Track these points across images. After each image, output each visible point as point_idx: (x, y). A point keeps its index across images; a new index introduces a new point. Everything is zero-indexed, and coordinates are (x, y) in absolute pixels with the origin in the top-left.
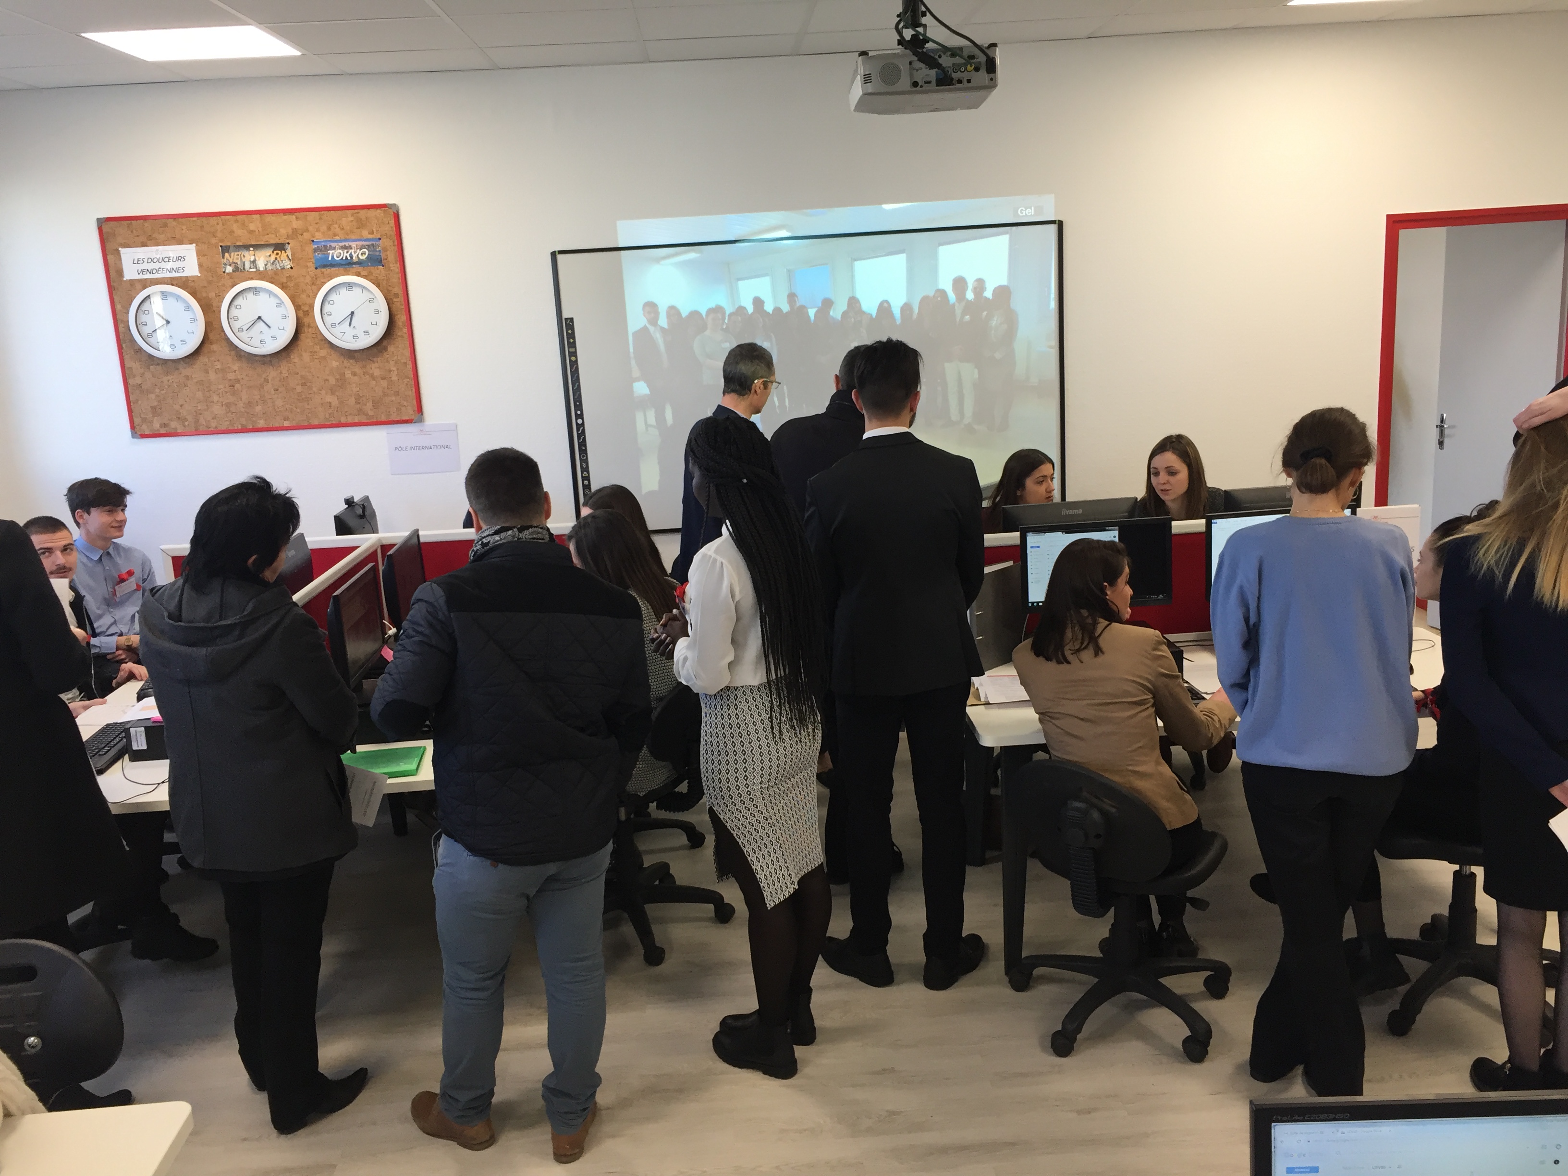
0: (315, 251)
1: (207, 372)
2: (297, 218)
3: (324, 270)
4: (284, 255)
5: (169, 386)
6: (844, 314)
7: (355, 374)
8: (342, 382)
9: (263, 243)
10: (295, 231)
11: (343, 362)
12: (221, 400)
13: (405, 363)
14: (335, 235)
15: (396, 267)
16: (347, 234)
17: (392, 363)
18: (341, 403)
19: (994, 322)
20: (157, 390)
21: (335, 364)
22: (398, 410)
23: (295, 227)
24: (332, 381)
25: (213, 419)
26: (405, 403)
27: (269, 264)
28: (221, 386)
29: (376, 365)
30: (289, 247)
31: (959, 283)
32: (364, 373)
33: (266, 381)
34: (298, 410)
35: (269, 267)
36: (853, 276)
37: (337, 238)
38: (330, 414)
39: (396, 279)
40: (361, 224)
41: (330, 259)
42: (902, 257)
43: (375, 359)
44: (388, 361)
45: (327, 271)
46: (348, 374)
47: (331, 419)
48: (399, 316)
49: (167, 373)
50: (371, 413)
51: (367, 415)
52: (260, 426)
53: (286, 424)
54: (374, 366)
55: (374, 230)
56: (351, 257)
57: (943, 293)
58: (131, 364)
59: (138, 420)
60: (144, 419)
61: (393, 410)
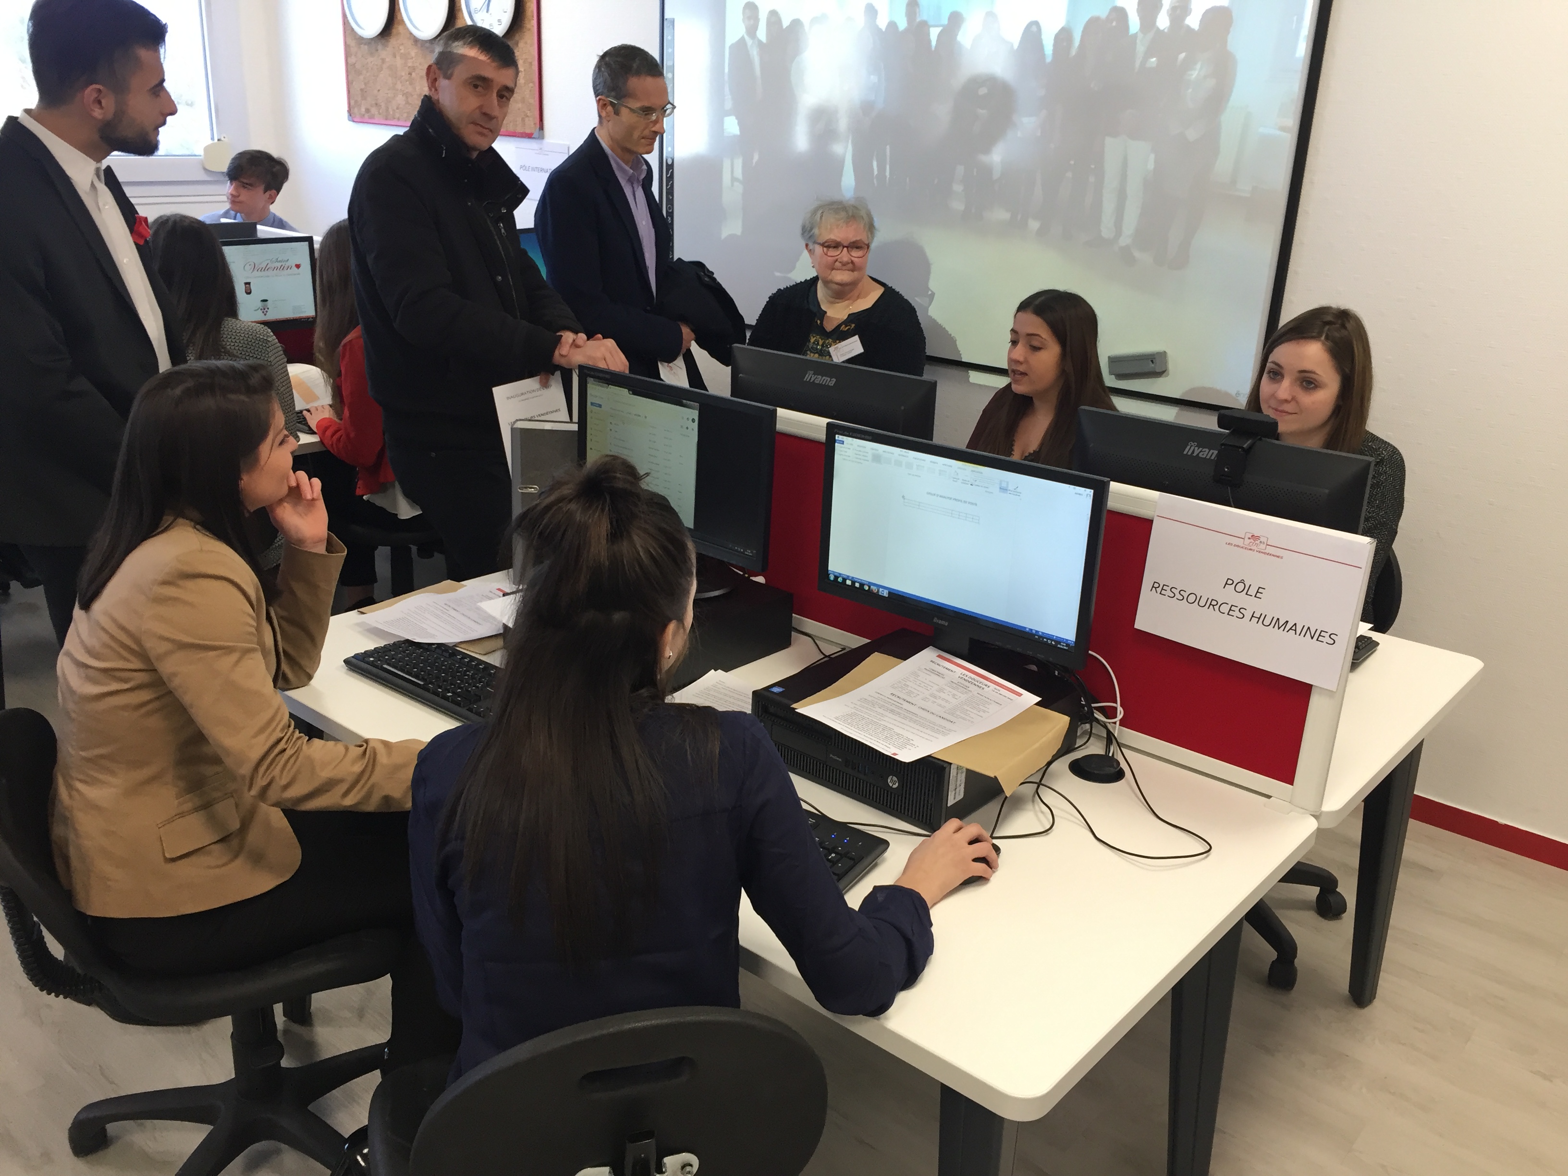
1: (392, 56)
5: (371, 68)
20: (364, 72)
25: (397, 108)
26: (528, 114)
28: (403, 74)
48: (528, 5)
49: (372, 54)
58: (349, 41)
59: (352, 102)
60: (356, 102)
61: (519, 120)
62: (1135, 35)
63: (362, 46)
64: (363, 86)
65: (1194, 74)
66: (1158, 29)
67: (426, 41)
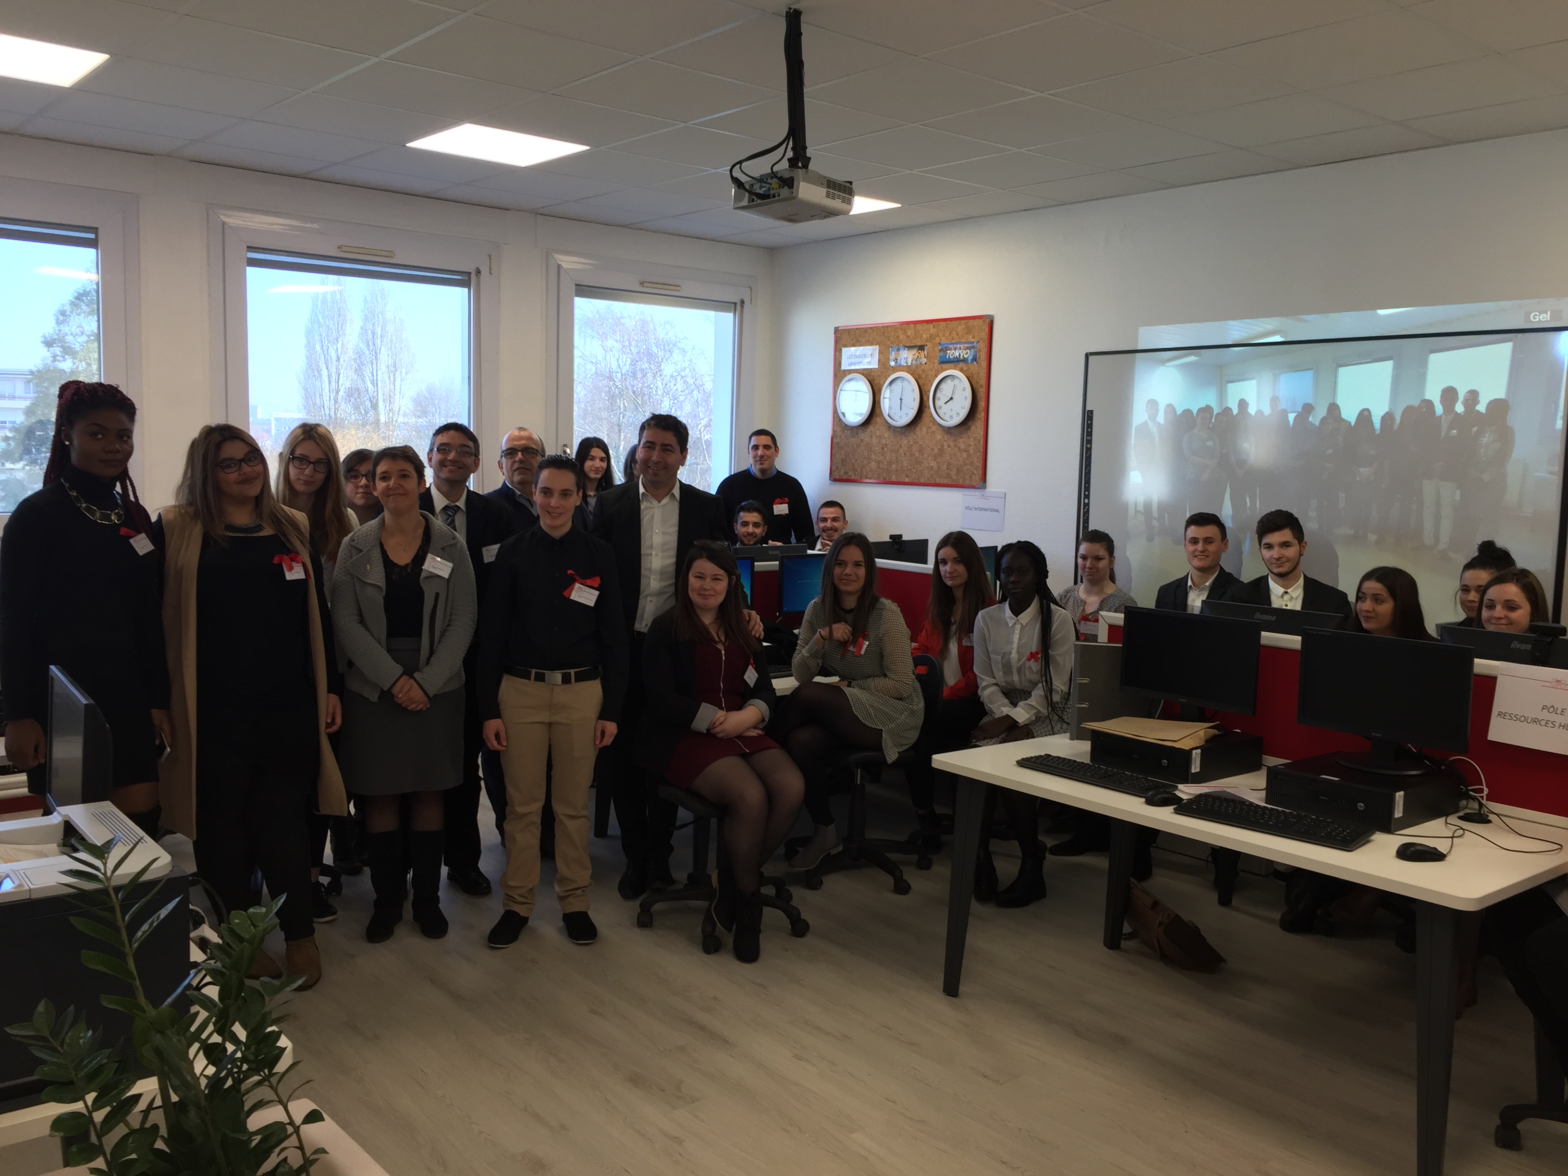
0: (941, 350)
1: (871, 437)
2: (934, 326)
3: (943, 365)
4: (923, 353)
5: (852, 445)
6: (1323, 420)
7: (949, 446)
8: (942, 451)
9: (913, 345)
10: (931, 335)
11: (944, 436)
12: (876, 458)
13: (979, 440)
14: (953, 339)
15: (984, 364)
16: (960, 338)
17: (972, 439)
18: (939, 467)
19: (1485, 440)
20: (846, 448)
21: (939, 437)
22: (971, 477)
23: (931, 333)
24: (936, 451)
25: (870, 471)
26: (975, 472)
27: (914, 361)
28: (877, 449)
29: (963, 440)
30: (926, 348)
31: (1449, 394)
32: (955, 445)
33: (901, 447)
34: (914, 471)
35: (914, 363)
36: (1335, 383)
37: (954, 341)
38: (931, 475)
39: (983, 374)
40: (969, 331)
41: (947, 357)
42: (1389, 365)
43: (962, 436)
44: (969, 438)
45: (945, 366)
46: (945, 444)
47: (932, 479)
48: (980, 403)
49: (853, 436)
50: (954, 477)
51: (951, 478)
52: (892, 480)
53: (907, 480)
54: (961, 440)
55: (976, 335)
56: (960, 355)
57: (1429, 404)
58: (837, 428)
59: (834, 468)
60: (837, 468)
61: (967, 476)
62: (1441, 416)
63: (846, 432)
64: (844, 457)
65: (1485, 439)
66: (1457, 413)
67: (902, 428)
